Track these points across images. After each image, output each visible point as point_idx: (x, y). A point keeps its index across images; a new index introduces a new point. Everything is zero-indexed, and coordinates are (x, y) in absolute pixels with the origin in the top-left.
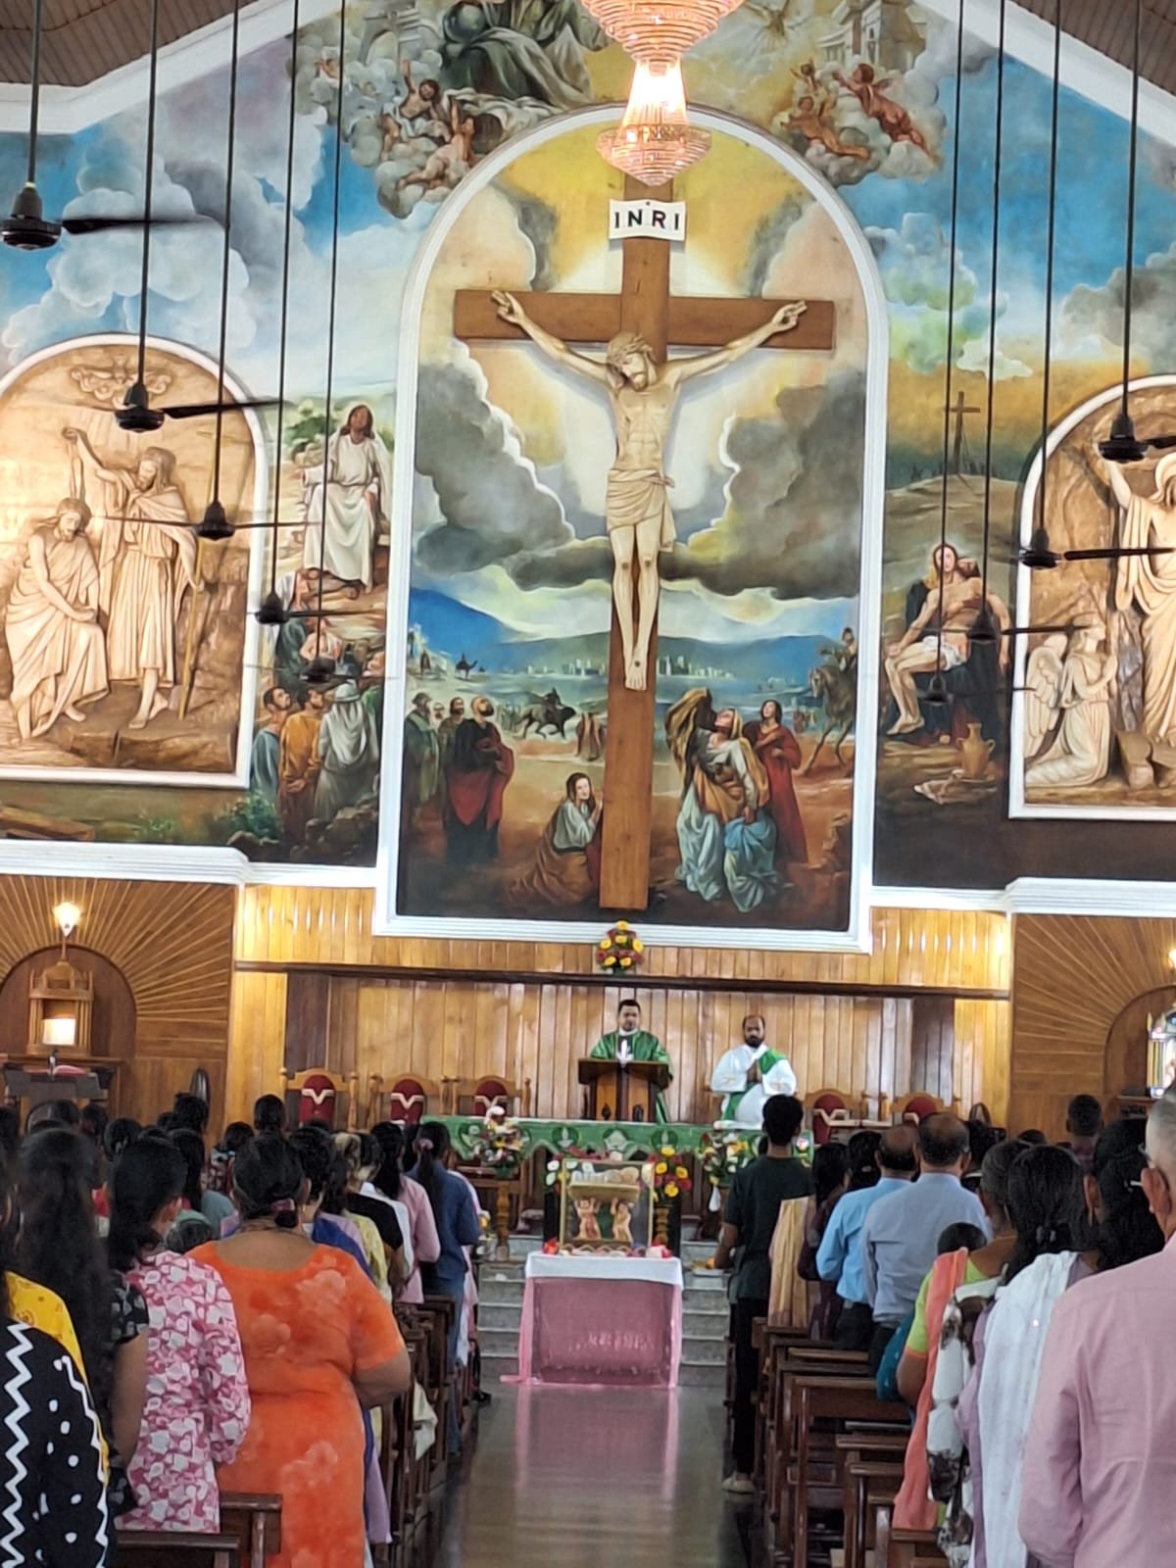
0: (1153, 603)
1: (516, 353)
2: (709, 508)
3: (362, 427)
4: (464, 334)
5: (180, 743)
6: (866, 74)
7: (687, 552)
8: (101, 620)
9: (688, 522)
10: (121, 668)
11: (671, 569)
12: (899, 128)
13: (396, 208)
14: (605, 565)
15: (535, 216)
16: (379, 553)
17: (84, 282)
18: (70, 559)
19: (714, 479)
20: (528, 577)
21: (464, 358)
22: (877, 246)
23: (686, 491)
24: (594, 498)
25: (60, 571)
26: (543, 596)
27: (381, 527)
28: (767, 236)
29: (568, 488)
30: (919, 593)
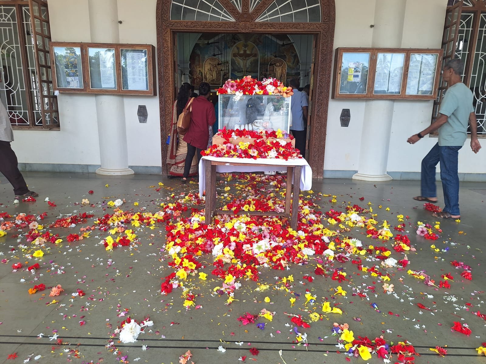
0: (276, 73)
1: (237, 58)
2: (249, 67)
3: (227, 62)
4: (234, 56)
5: (217, 83)
6: (258, 38)
7: (248, 70)
8: (212, 75)
9: (248, 68)
10: (214, 79)
11: (247, 71)
12: (260, 42)
13: (229, 48)
14: (243, 71)
15: (238, 48)
16: (229, 71)
17: (210, 53)
18: (210, 71)
19: (249, 65)
20: (238, 72)
21: (234, 58)
22: (259, 50)
23: (248, 66)
24: (242, 67)
25: (210, 72)
26: (239, 73)
27: (229, 68)
28: (252, 49)
29: (240, 66)
30: (262, 73)
